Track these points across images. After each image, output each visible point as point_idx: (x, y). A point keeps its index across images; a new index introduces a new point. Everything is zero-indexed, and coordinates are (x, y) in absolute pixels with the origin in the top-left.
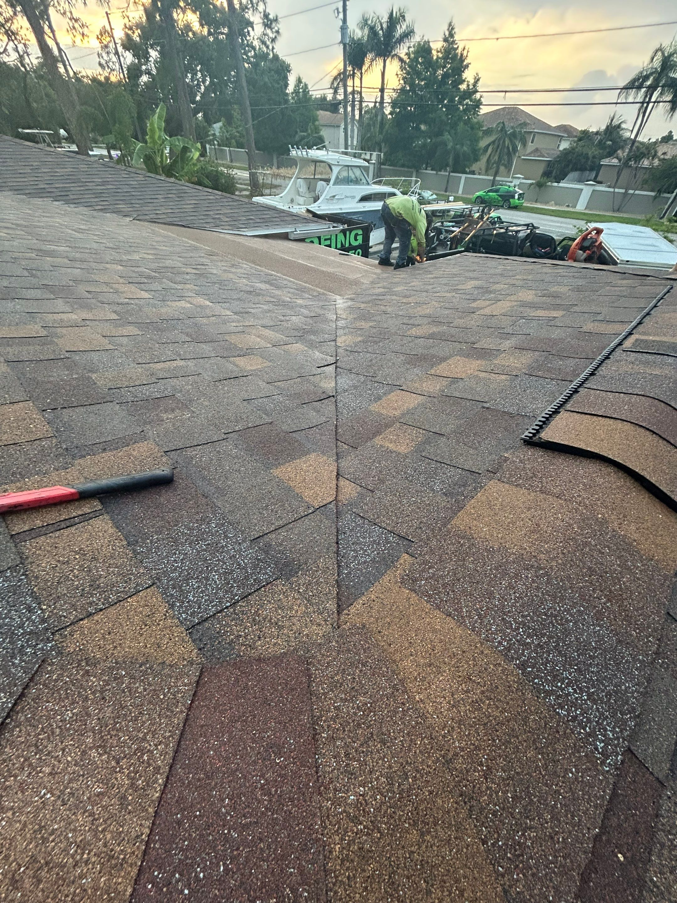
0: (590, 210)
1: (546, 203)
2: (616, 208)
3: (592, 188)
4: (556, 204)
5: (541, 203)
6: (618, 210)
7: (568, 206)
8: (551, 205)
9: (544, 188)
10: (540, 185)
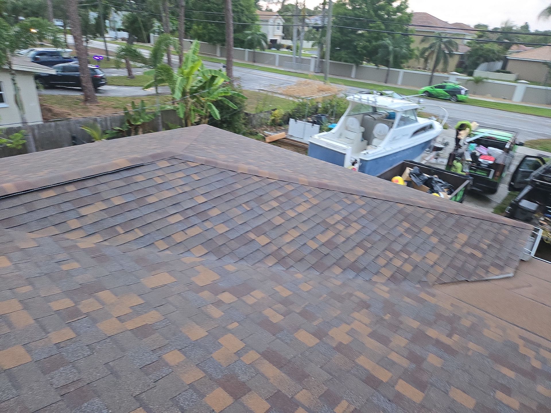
0: (526, 102)
1: (483, 95)
3: (525, 86)
4: (493, 96)
5: (480, 95)
7: (504, 99)
8: (488, 98)
9: (480, 83)
10: (477, 82)
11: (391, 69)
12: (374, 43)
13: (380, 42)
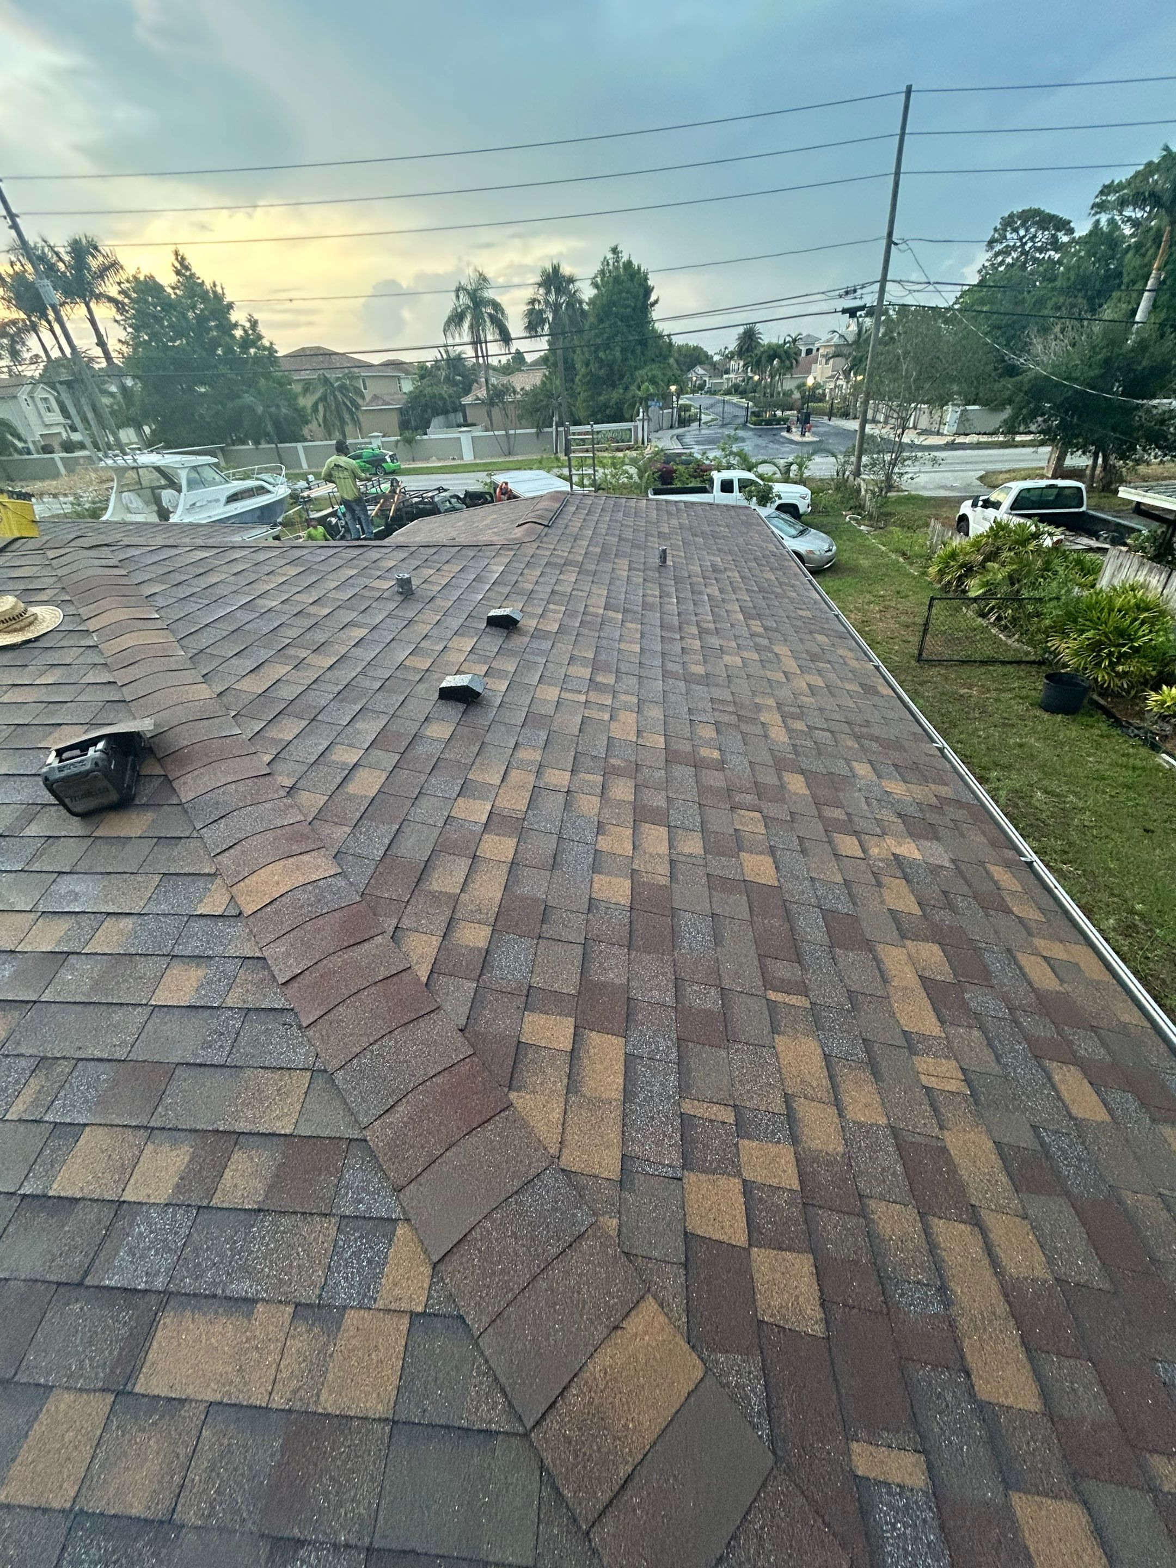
0: (481, 459)
1: (427, 459)
2: (507, 453)
3: (469, 435)
4: (439, 460)
5: (421, 460)
6: (510, 454)
7: (454, 459)
8: (434, 462)
9: (414, 444)
10: (409, 441)
11: (279, 445)
12: (230, 405)
13: (238, 402)
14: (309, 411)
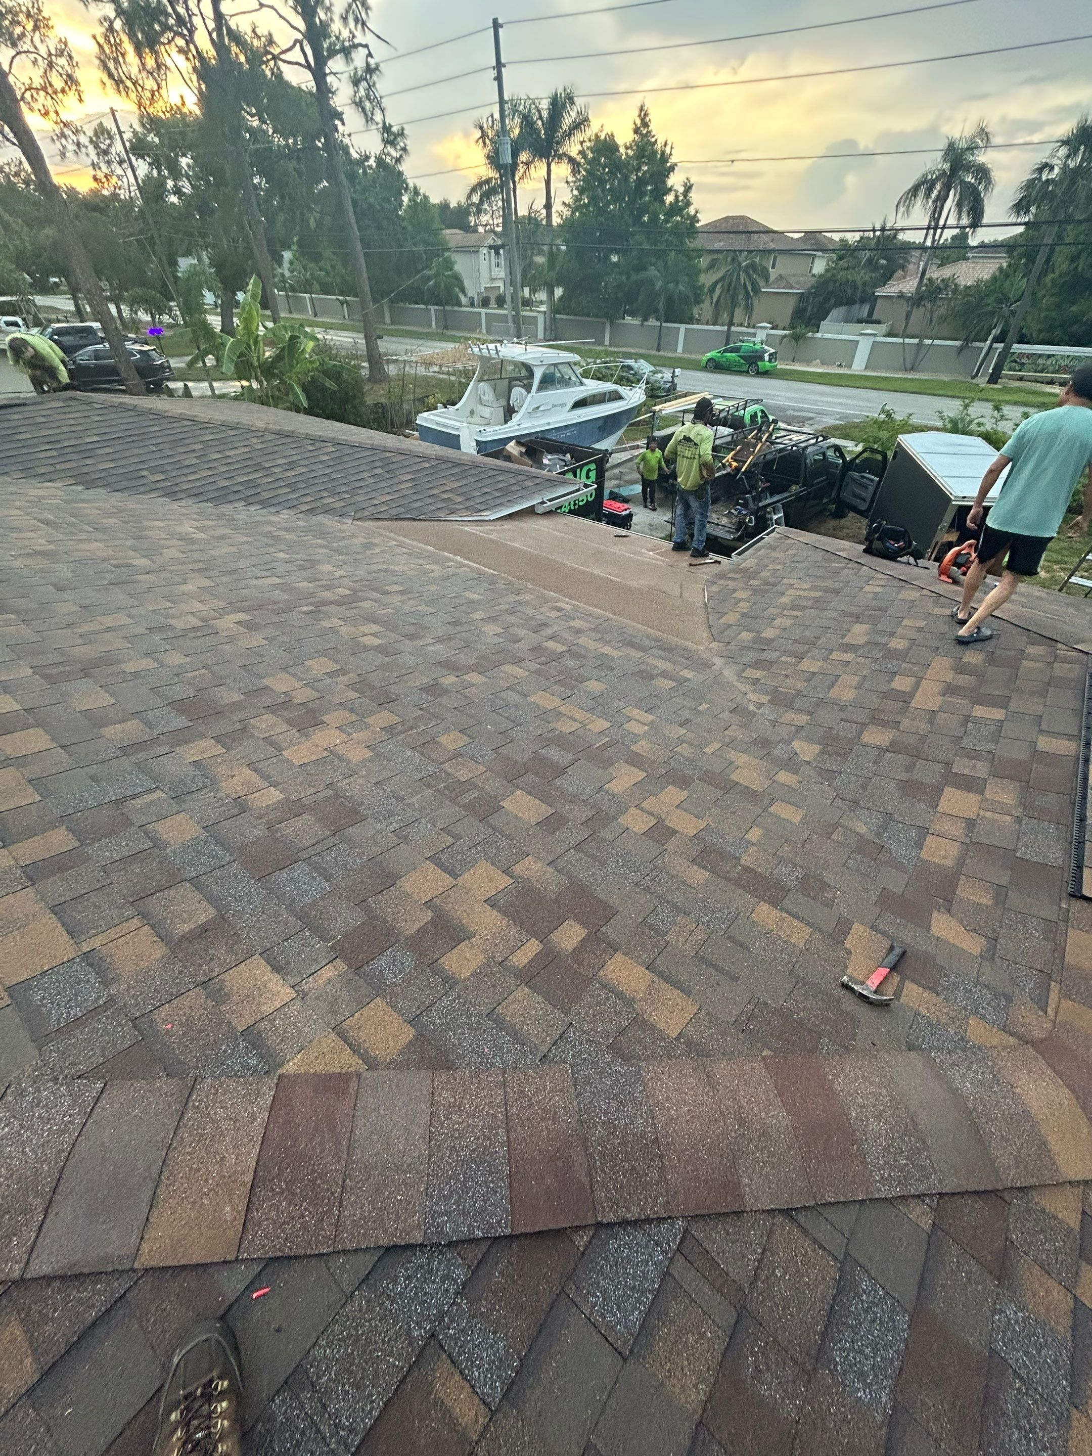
0: (874, 370)
1: (808, 362)
2: (909, 366)
3: (872, 339)
5: (800, 361)
6: (912, 370)
7: (840, 366)
8: (816, 366)
10: (797, 338)
12: (634, 277)
13: (643, 275)
14: (706, 290)
